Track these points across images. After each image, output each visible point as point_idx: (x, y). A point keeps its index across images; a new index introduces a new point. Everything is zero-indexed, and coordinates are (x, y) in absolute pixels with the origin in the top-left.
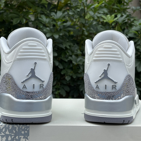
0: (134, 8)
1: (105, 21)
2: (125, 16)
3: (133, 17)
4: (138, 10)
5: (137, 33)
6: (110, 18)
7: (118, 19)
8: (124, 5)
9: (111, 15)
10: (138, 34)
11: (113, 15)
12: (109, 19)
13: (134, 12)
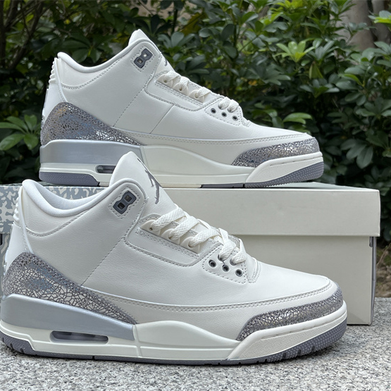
0: (351, 25)
1: (284, 55)
2: (330, 43)
3: (349, 47)
4: (362, 29)
5: (357, 79)
6: (295, 48)
7: (313, 50)
8: (329, 20)
9: (298, 42)
10: (359, 82)
11: (303, 43)
12: (293, 51)
13: (352, 35)
